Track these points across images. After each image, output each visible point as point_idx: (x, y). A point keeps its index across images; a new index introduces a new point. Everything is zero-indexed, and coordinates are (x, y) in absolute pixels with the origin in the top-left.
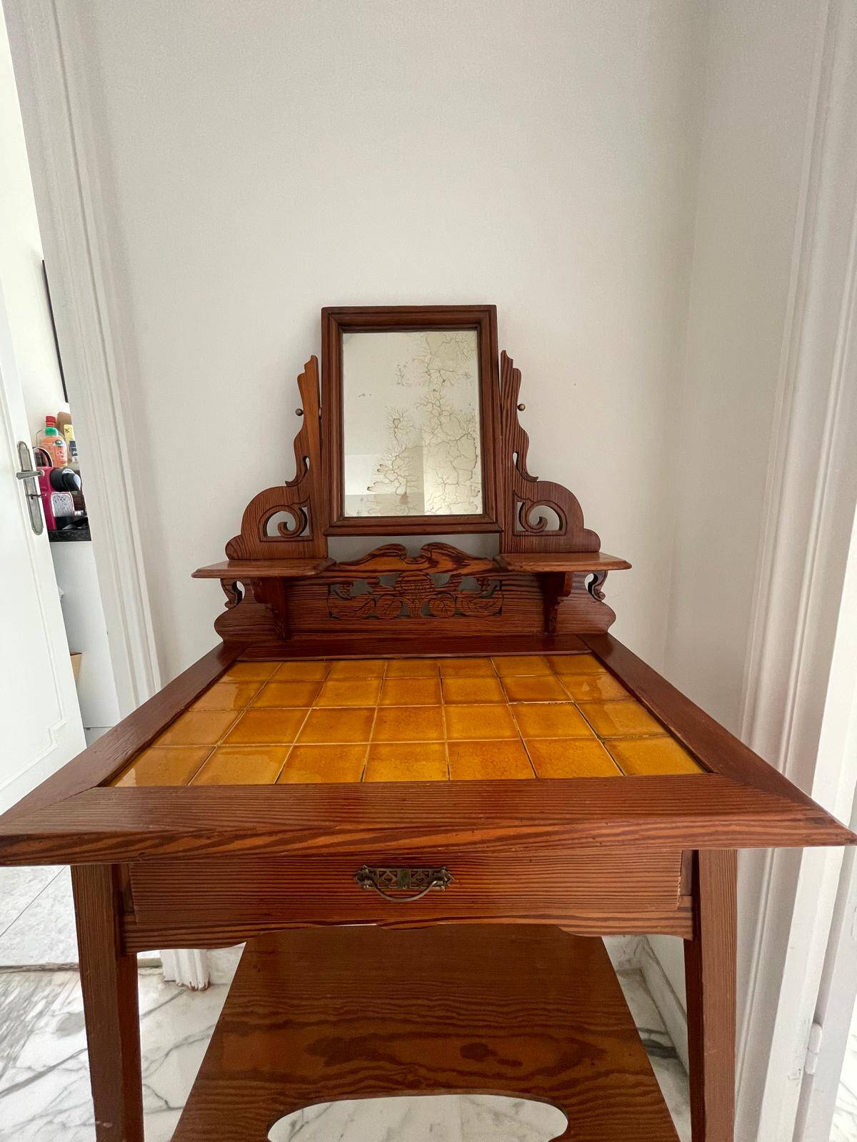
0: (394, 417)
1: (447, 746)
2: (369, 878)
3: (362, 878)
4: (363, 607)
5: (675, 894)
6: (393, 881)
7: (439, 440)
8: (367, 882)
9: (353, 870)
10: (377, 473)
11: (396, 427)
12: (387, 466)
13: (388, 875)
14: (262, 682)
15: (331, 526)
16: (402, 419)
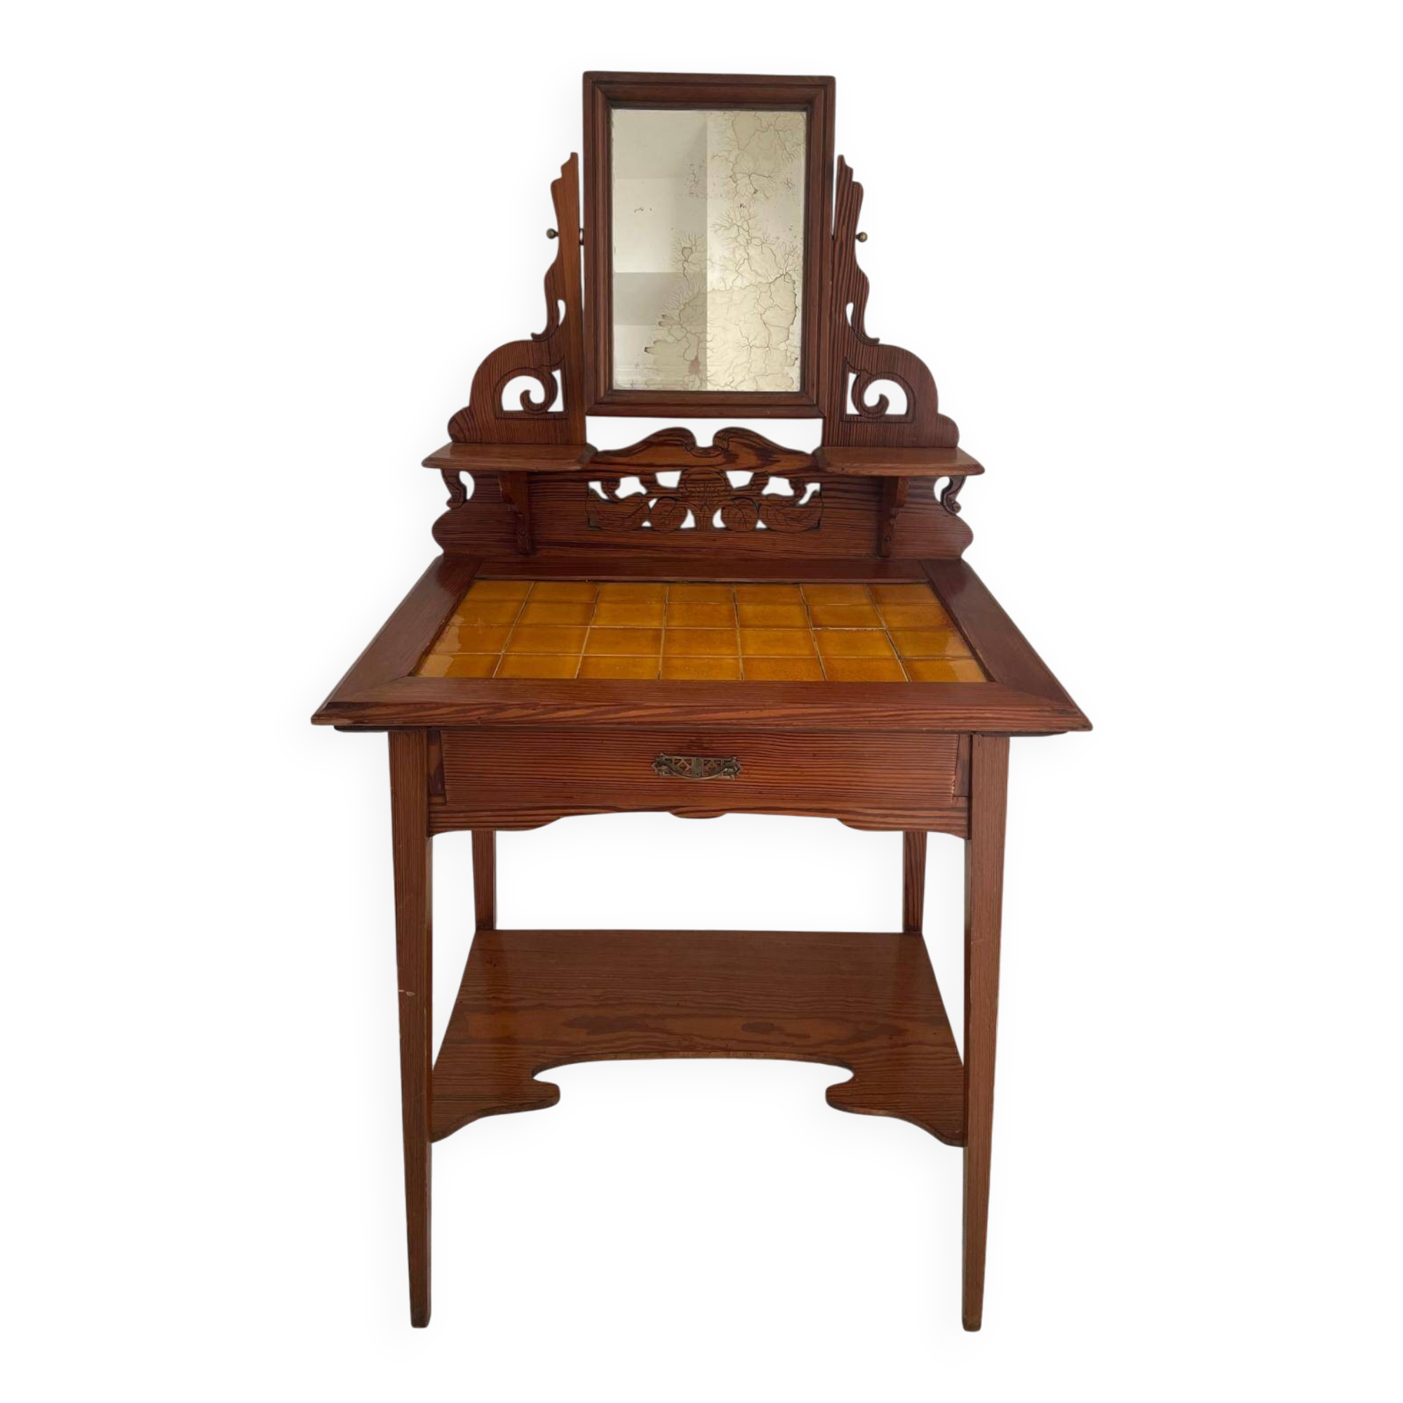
0: (684, 245)
1: (741, 661)
2: (665, 765)
3: (659, 764)
4: (633, 514)
5: (948, 791)
6: (687, 769)
7: (746, 283)
8: (664, 768)
9: (650, 757)
10: (659, 327)
11: (686, 261)
12: (672, 318)
13: (683, 763)
14: (521, 601)
15: (597, 403)
16: (694, 248)
